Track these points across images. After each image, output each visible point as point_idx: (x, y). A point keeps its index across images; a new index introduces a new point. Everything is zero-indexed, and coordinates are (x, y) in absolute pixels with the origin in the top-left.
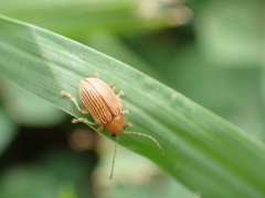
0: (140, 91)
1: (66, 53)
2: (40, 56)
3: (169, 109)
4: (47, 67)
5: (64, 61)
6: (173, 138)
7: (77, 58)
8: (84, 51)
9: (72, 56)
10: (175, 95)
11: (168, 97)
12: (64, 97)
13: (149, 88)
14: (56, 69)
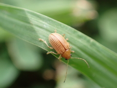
0: (76, 39)
1: (41, 21)
2: (29, 23)
3: (89, 47)
4: (32, 28)
5: (40, 25)
6: (91, 61)
7: (46, 23)
8: (49, 20)
9: (44, 22)
10: (92, 40)
11: (88, 41)
12: (41, 41)
13: (80, 37)
14: (36, 28)
